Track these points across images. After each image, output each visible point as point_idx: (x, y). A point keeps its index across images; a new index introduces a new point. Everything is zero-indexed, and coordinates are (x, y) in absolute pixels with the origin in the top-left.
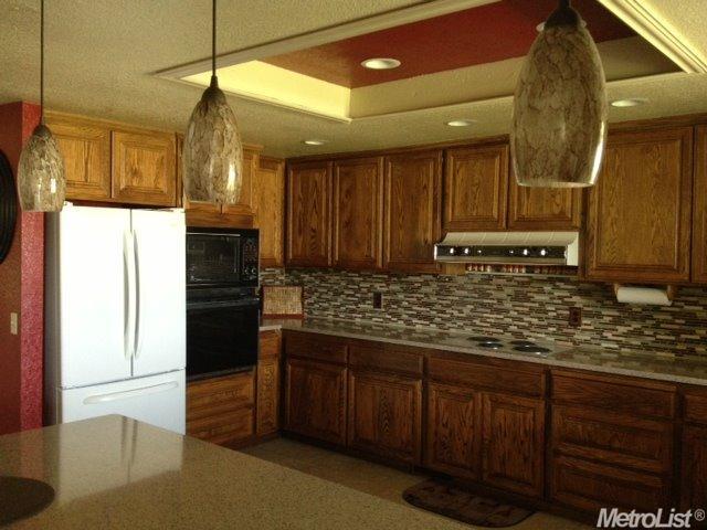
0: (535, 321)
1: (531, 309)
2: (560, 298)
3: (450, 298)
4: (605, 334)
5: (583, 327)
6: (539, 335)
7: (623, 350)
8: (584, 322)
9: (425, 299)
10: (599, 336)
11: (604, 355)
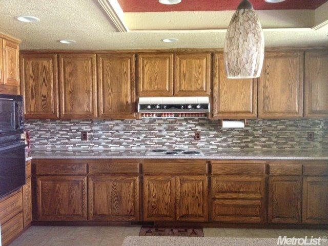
0: (178, 139)
1: (176, 134)
2: (190, 128)
3: (132, 131)
4: (211, 142)
5: (201, 140)
6: (181, 146)
7: (219, 148)
8: (202, 138)
9: (117, 133)
10: (208, 144)
11: (210, 151)
